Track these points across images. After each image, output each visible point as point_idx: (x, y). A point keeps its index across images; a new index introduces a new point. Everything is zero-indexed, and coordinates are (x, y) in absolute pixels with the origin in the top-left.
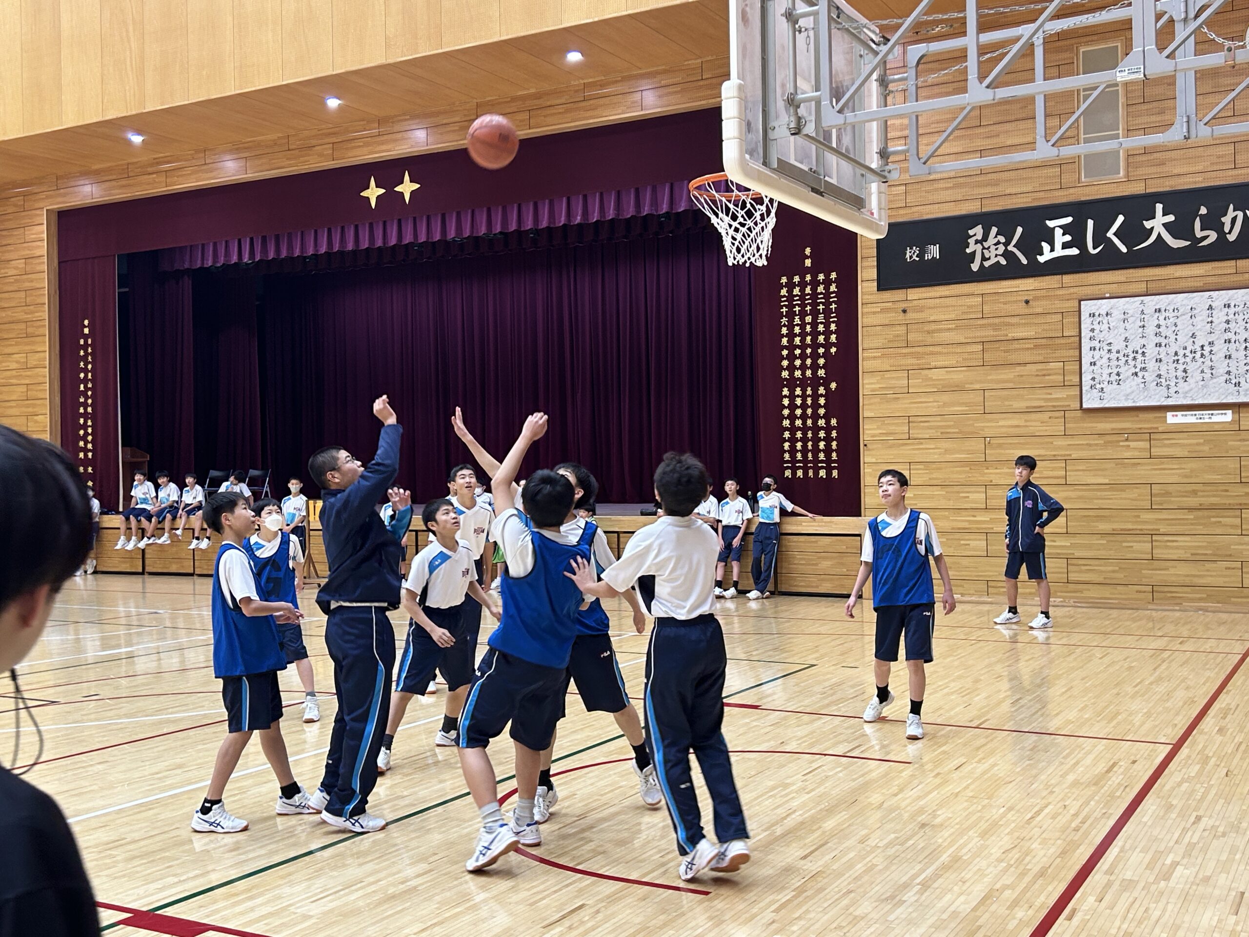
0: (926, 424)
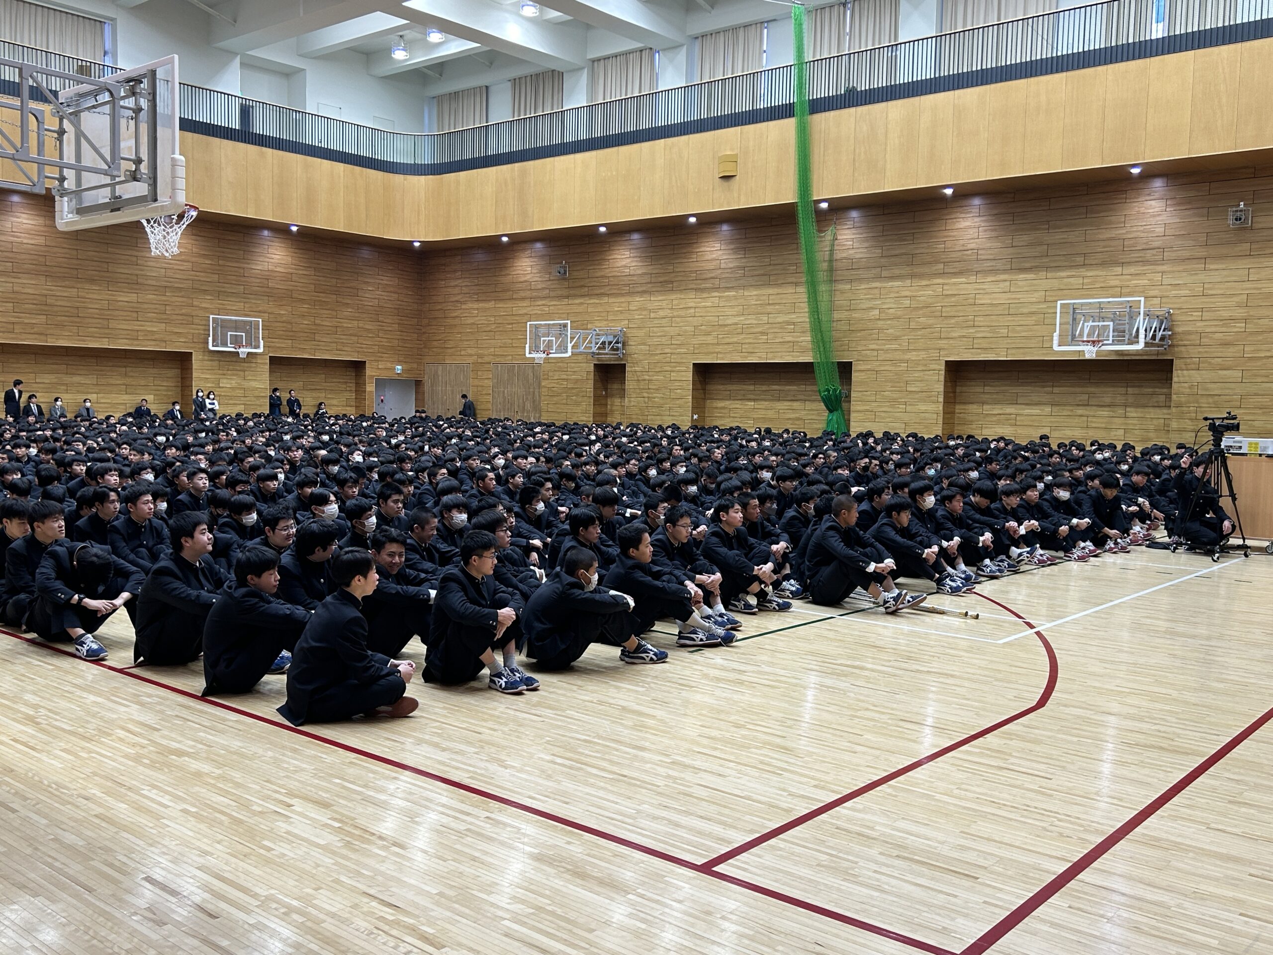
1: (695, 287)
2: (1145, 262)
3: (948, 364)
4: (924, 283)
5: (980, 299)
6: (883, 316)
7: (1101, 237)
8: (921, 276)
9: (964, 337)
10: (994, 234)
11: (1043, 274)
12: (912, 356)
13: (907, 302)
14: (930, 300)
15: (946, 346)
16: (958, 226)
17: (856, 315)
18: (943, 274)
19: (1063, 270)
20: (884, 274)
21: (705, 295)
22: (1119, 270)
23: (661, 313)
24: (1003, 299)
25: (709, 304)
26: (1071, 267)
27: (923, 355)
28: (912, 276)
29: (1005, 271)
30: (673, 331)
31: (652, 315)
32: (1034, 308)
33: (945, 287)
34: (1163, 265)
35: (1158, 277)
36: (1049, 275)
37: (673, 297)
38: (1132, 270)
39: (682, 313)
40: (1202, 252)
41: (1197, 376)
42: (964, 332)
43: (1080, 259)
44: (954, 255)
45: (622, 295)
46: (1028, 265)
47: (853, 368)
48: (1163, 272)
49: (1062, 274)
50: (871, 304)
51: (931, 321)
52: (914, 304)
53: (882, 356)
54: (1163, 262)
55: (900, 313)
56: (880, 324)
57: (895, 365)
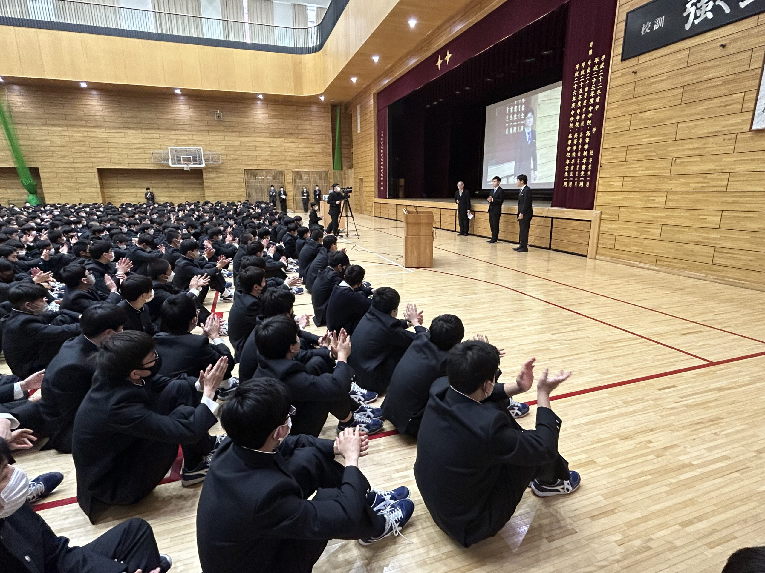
0: (637, 151)
2: (184, 130)
3: (99, 170)
4: (75, 130)
5: (110, 140)
6: (53, 145)
7: (164, 117)
8: (73, 126)
9: (105, 157)
10: (111, 110)
11: (140, 131)
12: (77, 165)
13: (67, 139)
14: (82, 139)
15: (95, 161)
16: (89, 103)
17: (33, 143)
18: (86, 126)
19: (150, 130)
20: (48, 122)
22: (174, 132)
24: (122, 141)
26: (152, 129)
27: (83, 165)
28: (67, 126)
29: (120, 128)
32: (139, 146)
33: (88, 133)
34: (192, 132)
35: (191, 137)
36: (143, 132)
38: (180, 132)
40: (207, 128)
41: (212, 176)
42: (104, 155)
43: (156, 126)
44: (90, 117)
46: (131, 126)
47: (40, 171)
48: (193, 135)
49: (149, 132)
50: (43, 138)
51: (84, 149)
52: (71, 140)
53: (58, 165)
54: (192, 130)
55: (64, 144)
56: (52, 149)
57: (67, 170)
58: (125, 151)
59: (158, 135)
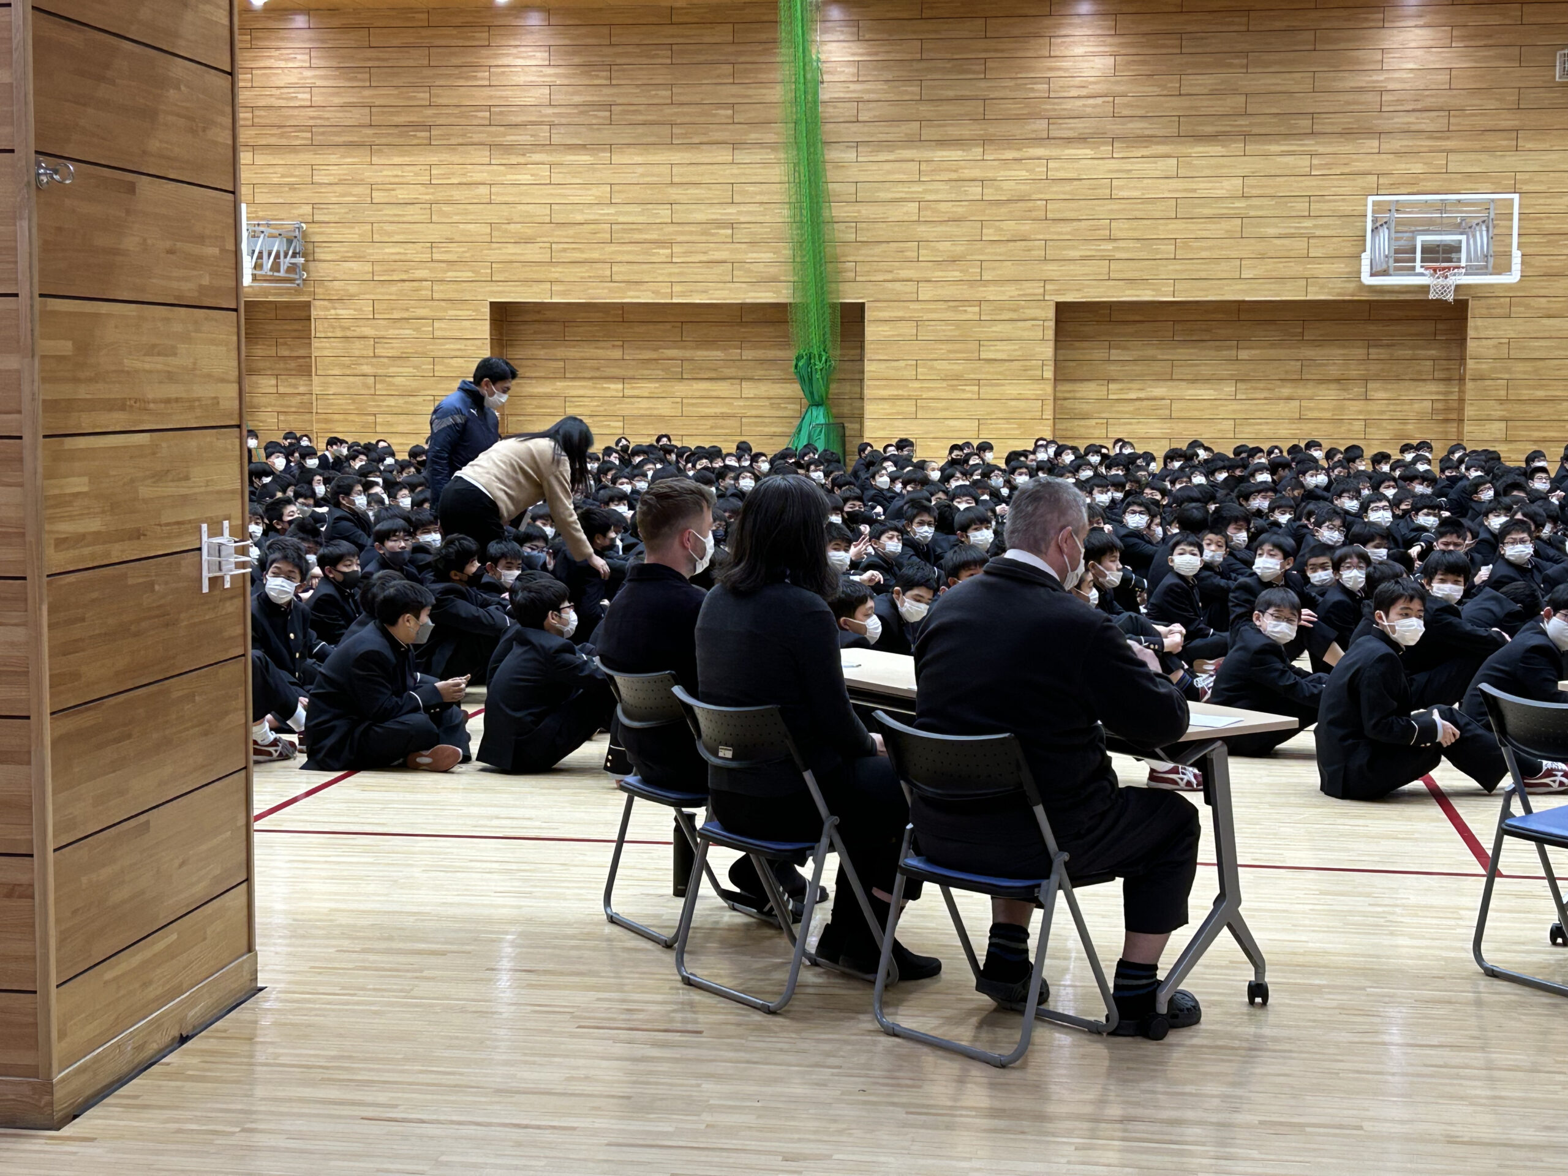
1: (489, 140)
2: (1417, 133)
3: (1060, 307)
4: (1010, 154)
5: (1121, 188)
6: (927, 215)
7: (1340, 85)
8: (1008, 142)
9: (1091, 258)
10: (1145, 69)
11: (1237, 147)
12: (991, 293)
13: (975, 191)
14: (1023, 189)
15: (1054, 275)
17: (866, 211)
18: (1048, 139)
19: (1277, 142)
20: (928, 133)
21: (514, 160)
22: (1373, 144)
23: (402, 194)
24: (1165, 189)
25: (525, 178)
26: (1288, 136)
27: (1011, 291)
28: (985, 141)
29: (1165, 139)
30: (434, 233)
31: (378, 196)
32: (1223, 208)
33: (1051, 164)
34: (1448, 138)
35: (1440, 159)
36: (1252, 148)
37: (433, 159)
38: (1397, 144)
39: (457, 194)
40: (1509, 121)
41: (1507, 329)
42: (1090, 249)
43: (1305, 123)
44: (1069, 105)
45: (292, 149)
46: (1209, 129)
47: (868, 315)
48: (1449, 151)
49: (1274, 148)
50: (900, 191)
51: (1026, 227)
52: (990, 194)
53: (927, 291)
54: (1446, 133)
55: (960, 210)
56: (922, 230)
57: (955, 309)
58: (1167, 230)
59: (1305, 161)
